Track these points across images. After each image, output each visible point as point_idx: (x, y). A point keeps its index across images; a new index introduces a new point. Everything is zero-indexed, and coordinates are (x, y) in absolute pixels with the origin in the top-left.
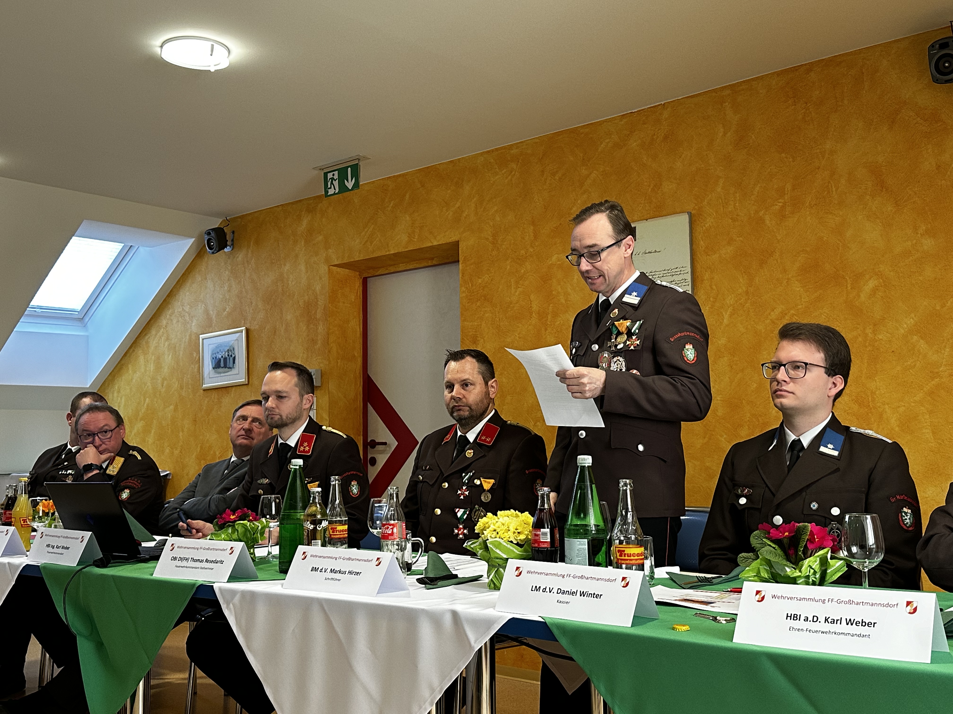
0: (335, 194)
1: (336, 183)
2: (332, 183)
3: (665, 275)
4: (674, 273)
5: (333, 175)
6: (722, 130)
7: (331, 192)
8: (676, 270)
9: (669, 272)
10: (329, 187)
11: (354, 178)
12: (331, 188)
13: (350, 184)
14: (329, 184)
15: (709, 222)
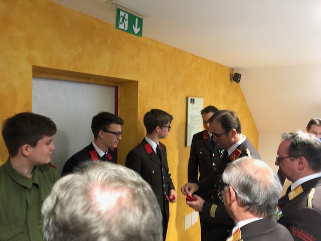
0: (124, 30)
1: (126, 23)
2: (123, 20)
5: (125, 15)
7: (121, 26)
10: (121, 21)
11: (139, 28)
12: (122, 23)
13: (136, 30)
14: (121, 19)
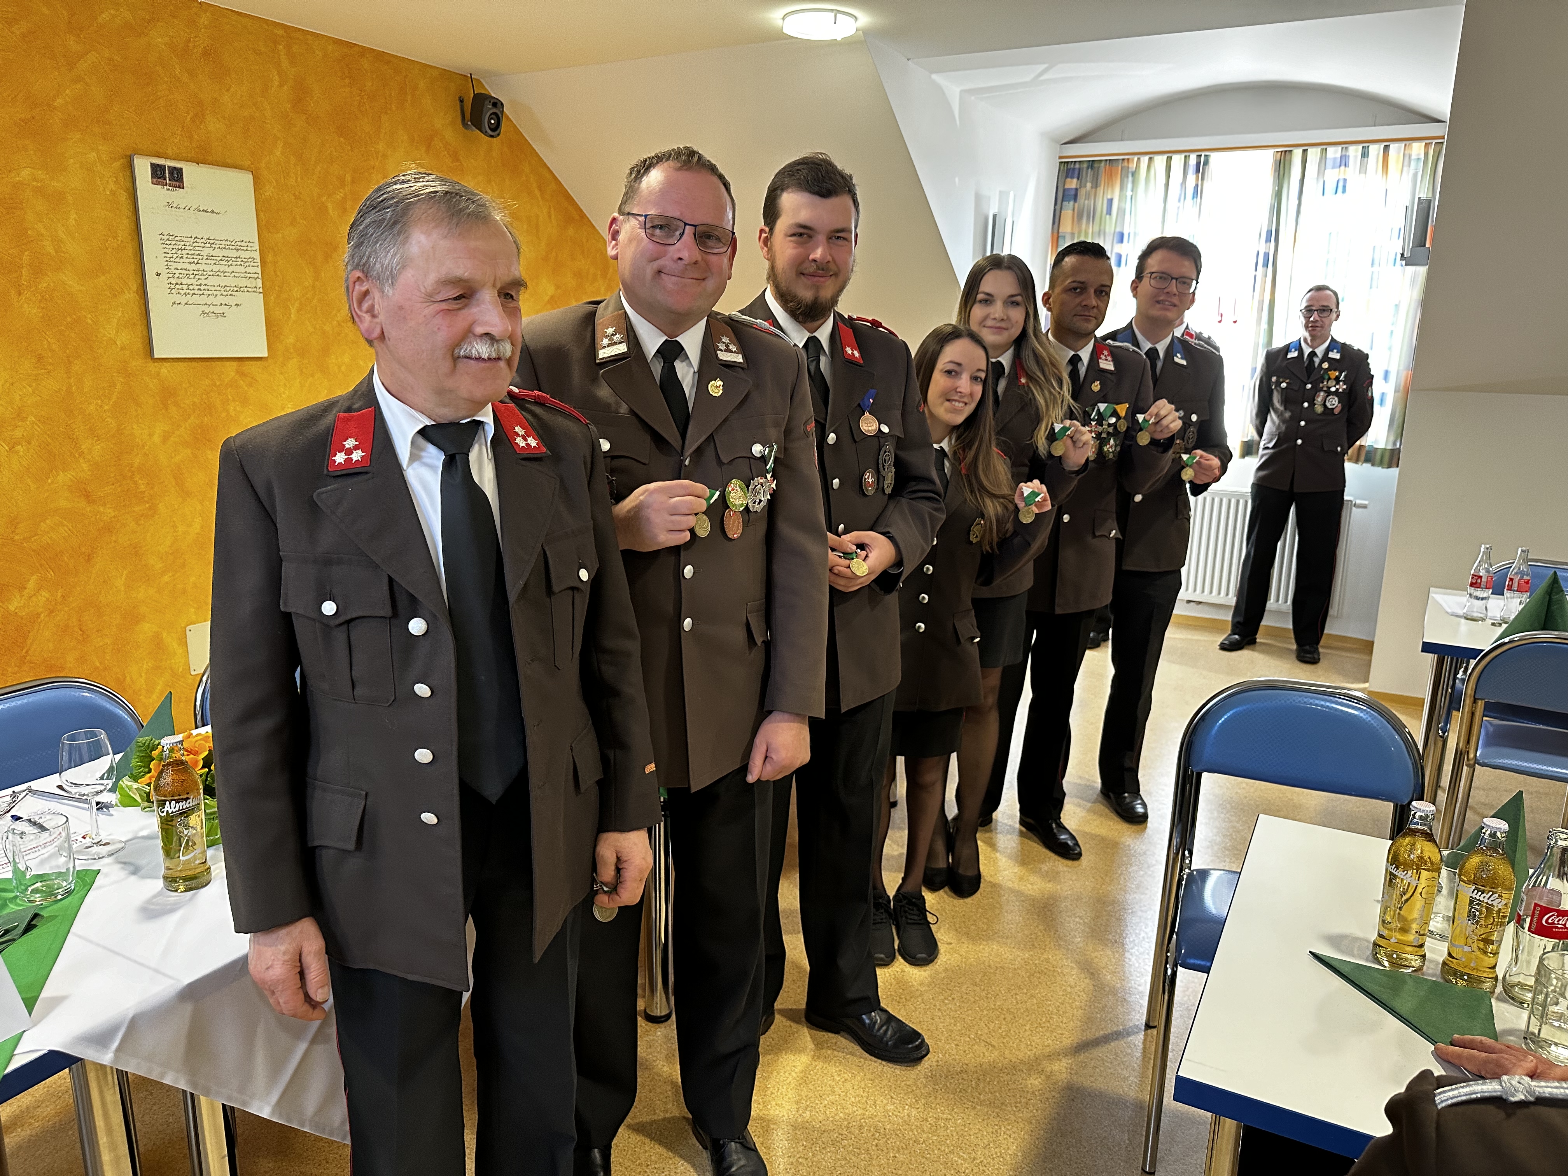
3: (227, 247)
4: (239, 248)
6: (277, 77)
8: (243, 244)
9: (233, 244)
15: (269, 191)
